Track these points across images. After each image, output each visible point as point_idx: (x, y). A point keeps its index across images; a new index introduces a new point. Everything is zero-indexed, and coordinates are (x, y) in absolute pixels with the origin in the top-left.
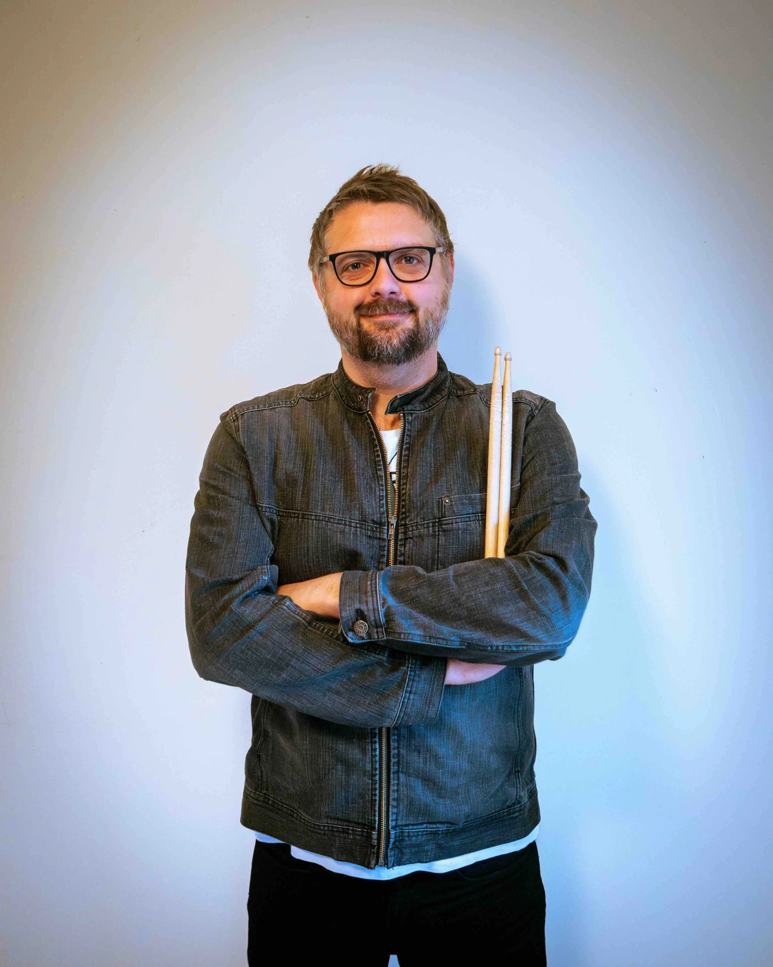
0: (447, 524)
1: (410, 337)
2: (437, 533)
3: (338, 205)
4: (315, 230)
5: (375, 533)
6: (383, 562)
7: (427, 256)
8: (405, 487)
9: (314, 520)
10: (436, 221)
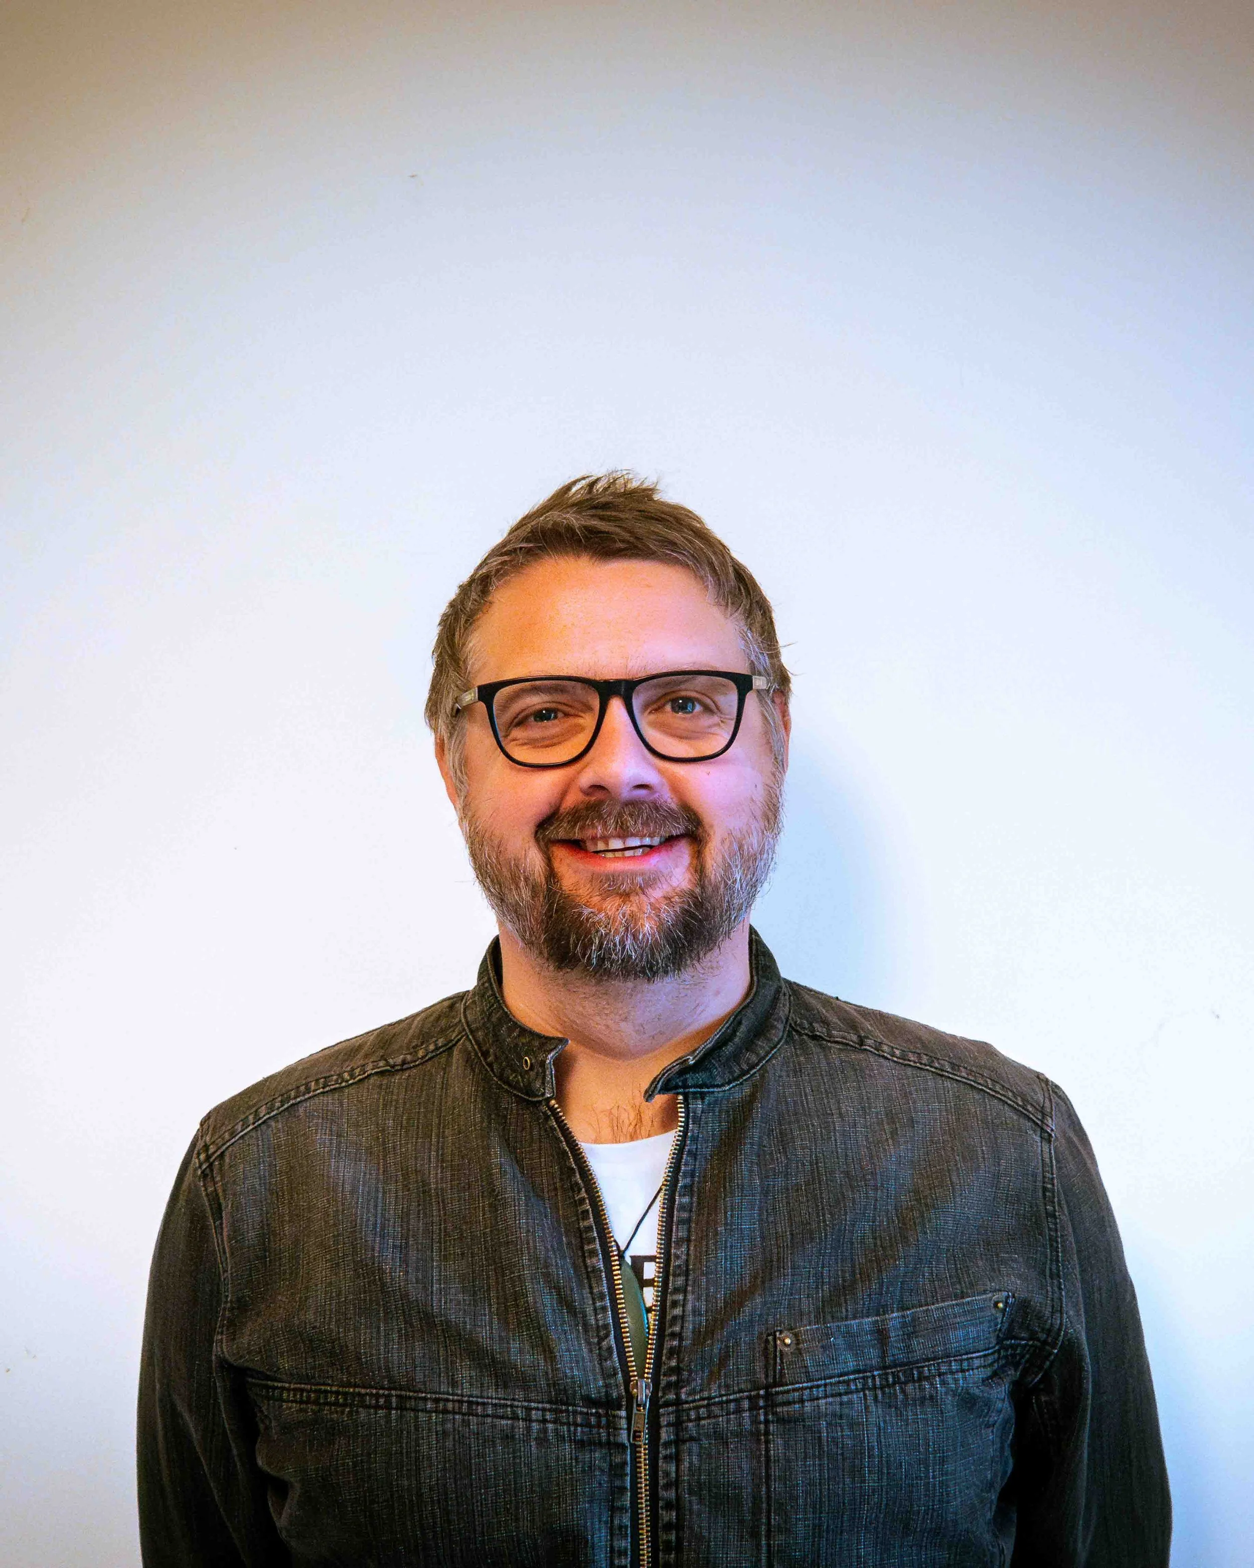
0: (788, 1403)
1: (685, 912)
2: (762, 1427)
3: (503, 563)
4: (445, 626)
5: (595, 1431)
6: (622, 1509)
7: (729, 699)
8: (681, 1297)
9: (430, 1412)
10: (749, 614)
